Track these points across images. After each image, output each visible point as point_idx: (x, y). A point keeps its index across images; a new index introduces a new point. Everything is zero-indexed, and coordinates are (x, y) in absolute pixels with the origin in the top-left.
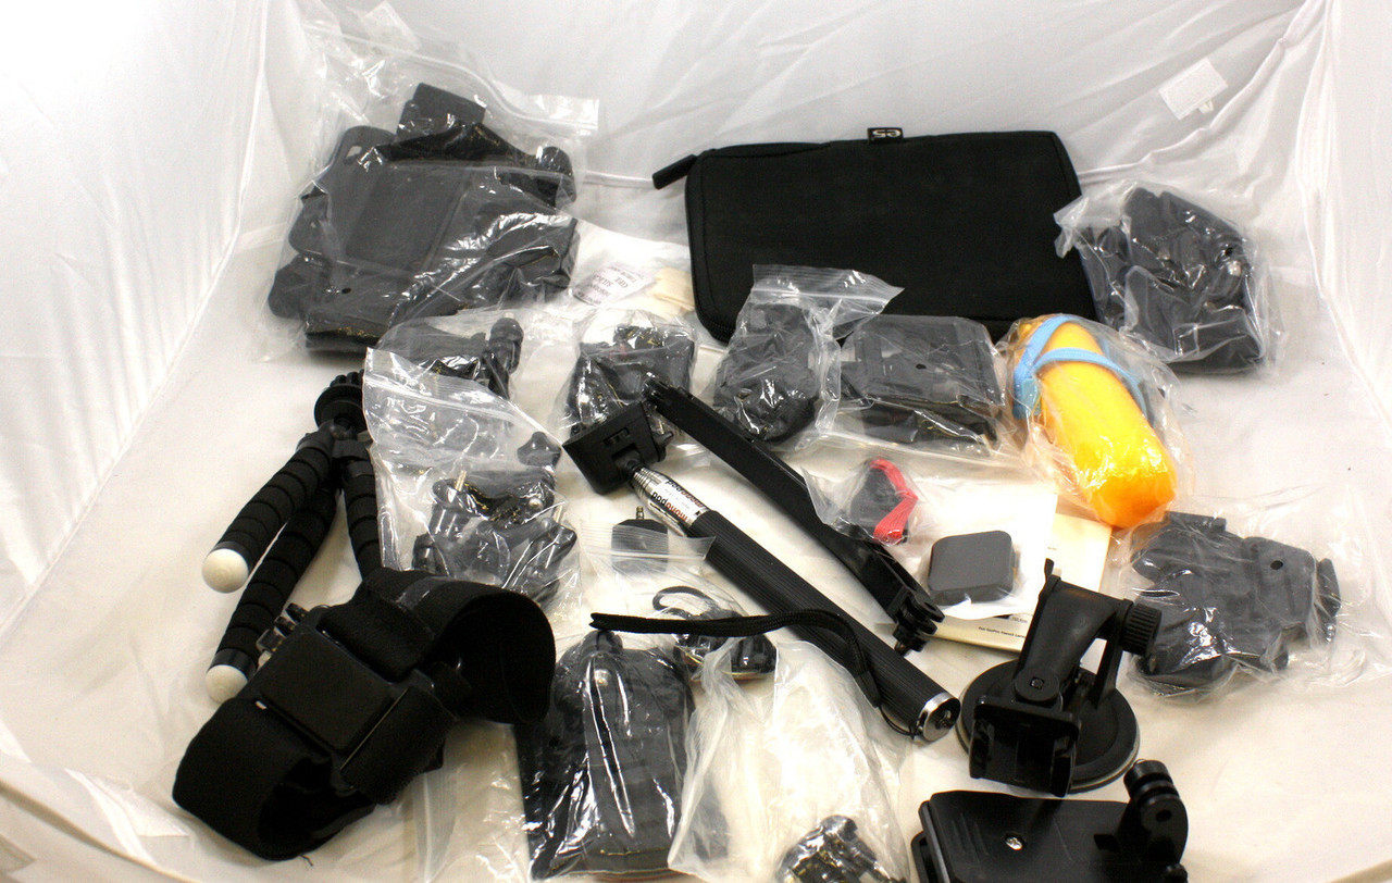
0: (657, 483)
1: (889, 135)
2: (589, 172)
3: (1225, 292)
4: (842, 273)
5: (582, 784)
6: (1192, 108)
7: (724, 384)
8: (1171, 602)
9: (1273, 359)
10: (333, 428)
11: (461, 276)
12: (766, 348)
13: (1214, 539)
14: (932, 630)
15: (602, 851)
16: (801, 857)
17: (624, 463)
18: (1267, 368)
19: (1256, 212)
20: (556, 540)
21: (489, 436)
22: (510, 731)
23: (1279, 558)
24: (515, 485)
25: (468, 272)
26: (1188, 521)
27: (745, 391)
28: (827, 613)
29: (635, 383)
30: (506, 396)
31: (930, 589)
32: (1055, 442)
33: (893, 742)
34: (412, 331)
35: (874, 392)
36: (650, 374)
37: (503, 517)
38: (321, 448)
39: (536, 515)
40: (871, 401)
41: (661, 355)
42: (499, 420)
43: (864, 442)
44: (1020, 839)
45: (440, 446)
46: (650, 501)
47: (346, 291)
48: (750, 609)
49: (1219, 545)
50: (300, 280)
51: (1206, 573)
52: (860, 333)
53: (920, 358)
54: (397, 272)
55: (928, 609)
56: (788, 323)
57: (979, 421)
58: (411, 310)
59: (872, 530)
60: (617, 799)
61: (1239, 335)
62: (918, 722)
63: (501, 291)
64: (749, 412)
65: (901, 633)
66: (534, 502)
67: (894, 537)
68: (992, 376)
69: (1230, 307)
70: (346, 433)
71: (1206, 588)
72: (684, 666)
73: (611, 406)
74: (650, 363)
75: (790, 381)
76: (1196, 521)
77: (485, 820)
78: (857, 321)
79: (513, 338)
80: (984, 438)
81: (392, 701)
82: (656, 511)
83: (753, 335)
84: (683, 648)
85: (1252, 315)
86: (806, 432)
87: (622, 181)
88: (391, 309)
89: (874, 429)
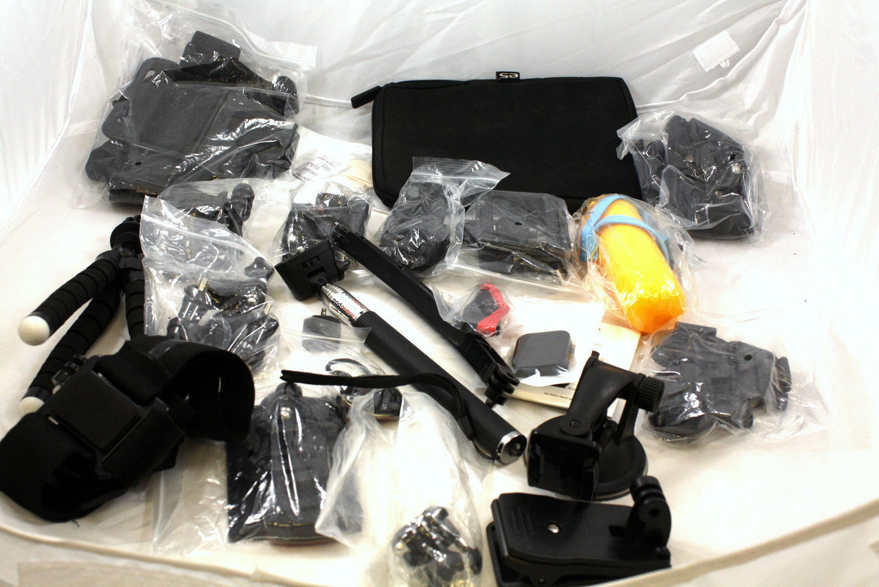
0: (336, 292)
1: (510, 76)
2: (308, 95)
3: (728, 184)
4: (470, 163)
5: (266, 481)
6: (715, 64)
7: (387, 232)
8: (674, 379)
9: (760, 230)
10: (121, 250)
11: (216, 157)
12: (416, 210)
13: (707, 340)
14: (511, 391)
15: (275, 524)
16: (408, 530)
17: (315, 280)
18: (756, 236)
19: (755, 134)
20: (263, 325)
21: (225, 258)
22: (223, 447)
23: (750, 353)
24: (239, 288)
25: (221, 155)
26: (690, 328)
27: (400, 236)
28: (441, 377)
29: (327, 229)
30: (240, 234)
31: (514, 366)
32: (604, 275)
33: (480, 464)
34: (180, 191)
35: (486, 239)
36: (337, 223)
37: (229, 308)
38: (112, 261)
39: (251, 309)
40: (483, 245)
41: (346, 211)
42: (234, 249)
43: (477, 272)
44: (558, 526)
45: (192, 262)
46: (331, 305)
47: (138, 164)
48: (388, 371)
49: (710, 343)
50: (107, 155)
51: (700, 361)
52: (480, 202)
53: (517, 218)
54: (172, 153)
55: (509, 377)
56: (433, 194)
57: (555, 260)
58: (181, 178)
59: (475, 326)
60: (288, 490)
61: (737, 212)
62: (497, 450)
63: (243, 168)
64: (402, 250)
65: (490, 392)
66: (251, 300)
67: (490, 330)
68: (567, 231)
69: (733, 194)
70: (130, 254)
71: (698, 370)
72: (342, 408)
73: (309, 243)
74: (338, 216)
75: (430, 230)
76: (696, 329)
77: (201, 503)
78: (478, 194)
79: (247, 196)
80: (558, 272)
81: (139, 418)
82: (335, 312)
83: (409, 202)
84: (343, 396)
85: (747, 200)
86: (440, 265)
87: (330, 102)
88: (168, 177)
89: (484, 264)
